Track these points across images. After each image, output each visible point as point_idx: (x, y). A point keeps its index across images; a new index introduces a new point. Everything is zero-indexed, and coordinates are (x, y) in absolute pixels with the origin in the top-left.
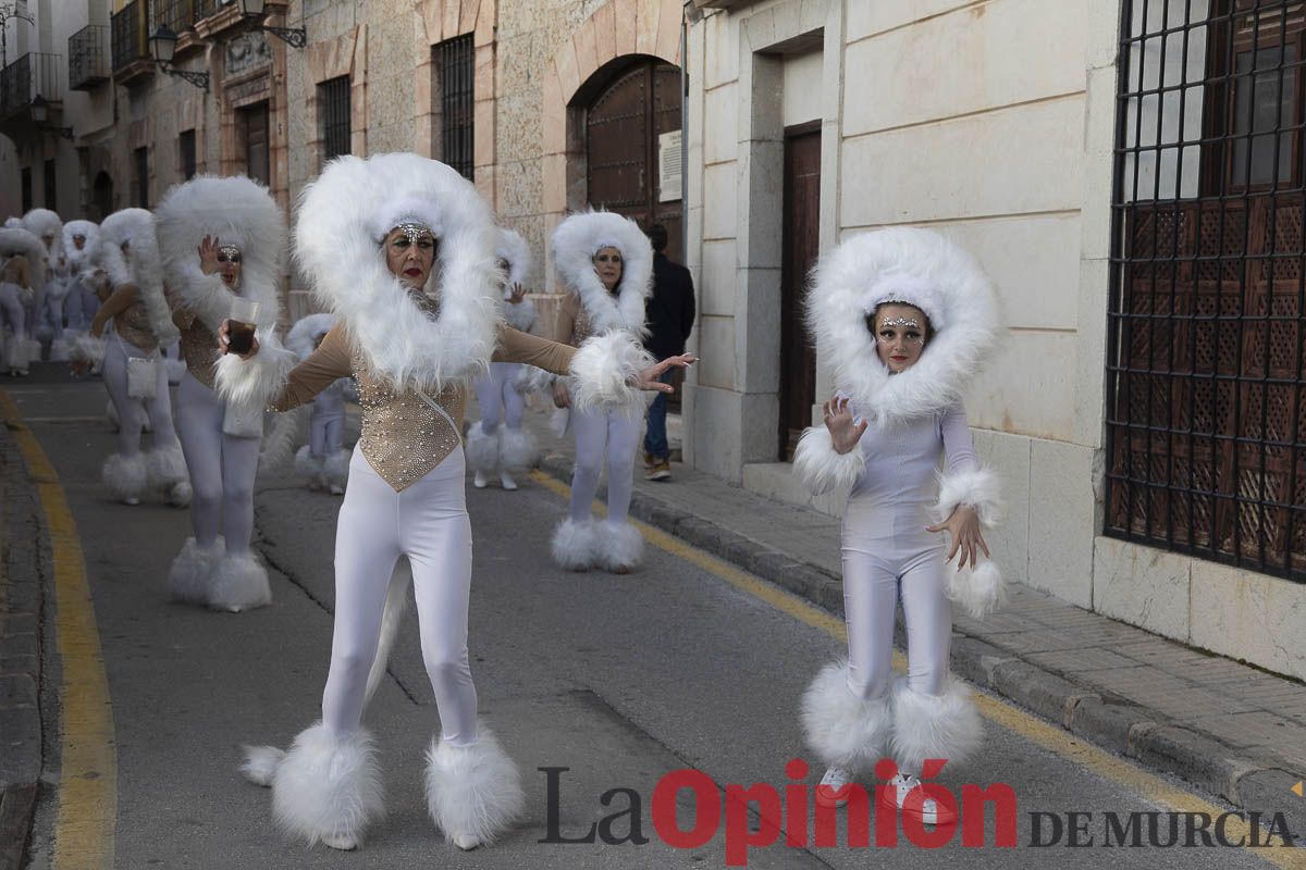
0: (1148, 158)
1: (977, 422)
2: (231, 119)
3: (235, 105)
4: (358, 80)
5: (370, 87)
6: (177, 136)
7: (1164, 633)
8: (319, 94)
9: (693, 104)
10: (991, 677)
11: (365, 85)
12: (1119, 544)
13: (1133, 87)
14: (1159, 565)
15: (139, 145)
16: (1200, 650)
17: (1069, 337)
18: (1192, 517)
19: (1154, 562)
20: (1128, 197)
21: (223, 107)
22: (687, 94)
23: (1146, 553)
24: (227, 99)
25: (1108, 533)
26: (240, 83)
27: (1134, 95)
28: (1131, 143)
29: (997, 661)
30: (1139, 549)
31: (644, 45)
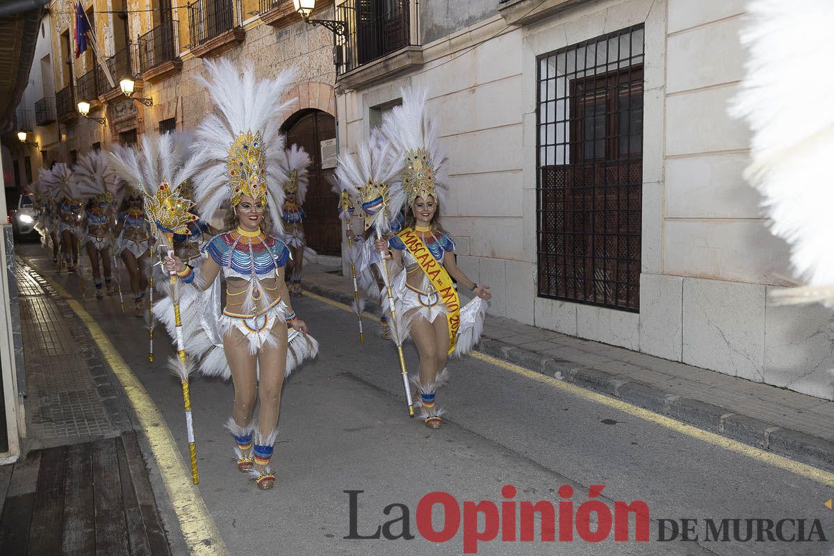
0: (551, 150)
1: (480, 255)
2: (118, 137)
3: (119, 132)
4: (179, 120)
5: (185, 123)
6: (91, 145)
7: (566, 333)
8: (160, 126)
9: (341, 129)
10: (506, 355)
11: (182, 122)
12: (545, 300)
13: (543, 121)
14: (563, 306)
15: (72, 150)
16: (582, 339)
17: (518, 220)
18: (575, 288)
19: (561, 306)
20: (543, 164)
21: (114, 132)
22: (338, 124)
23: (558, 303)
24: (115, 128)
25: (539, 295)
26: (122, 122)
27: (544, 124)
28: (543, 142)
29: (509, 349)
30: (554, 301)
31: (313, 104)
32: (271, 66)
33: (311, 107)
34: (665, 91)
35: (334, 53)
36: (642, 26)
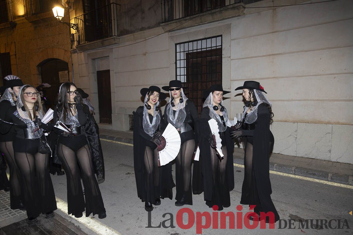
0: (182, 77)
9: (75, 67)
22: (73, 65)
27: (179, 68)
28: (178, 74)
31: (55, 57)
32: (31, 40)
33: (54, 58)
34: (230, 58)
35: (70, 36)
36: (221, 36)
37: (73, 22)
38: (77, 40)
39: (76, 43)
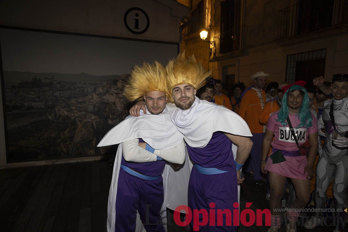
35: (209, 50)
36: (326, 49)
37: (212, 40)
38: (214, 52)
39: (213, 54)
